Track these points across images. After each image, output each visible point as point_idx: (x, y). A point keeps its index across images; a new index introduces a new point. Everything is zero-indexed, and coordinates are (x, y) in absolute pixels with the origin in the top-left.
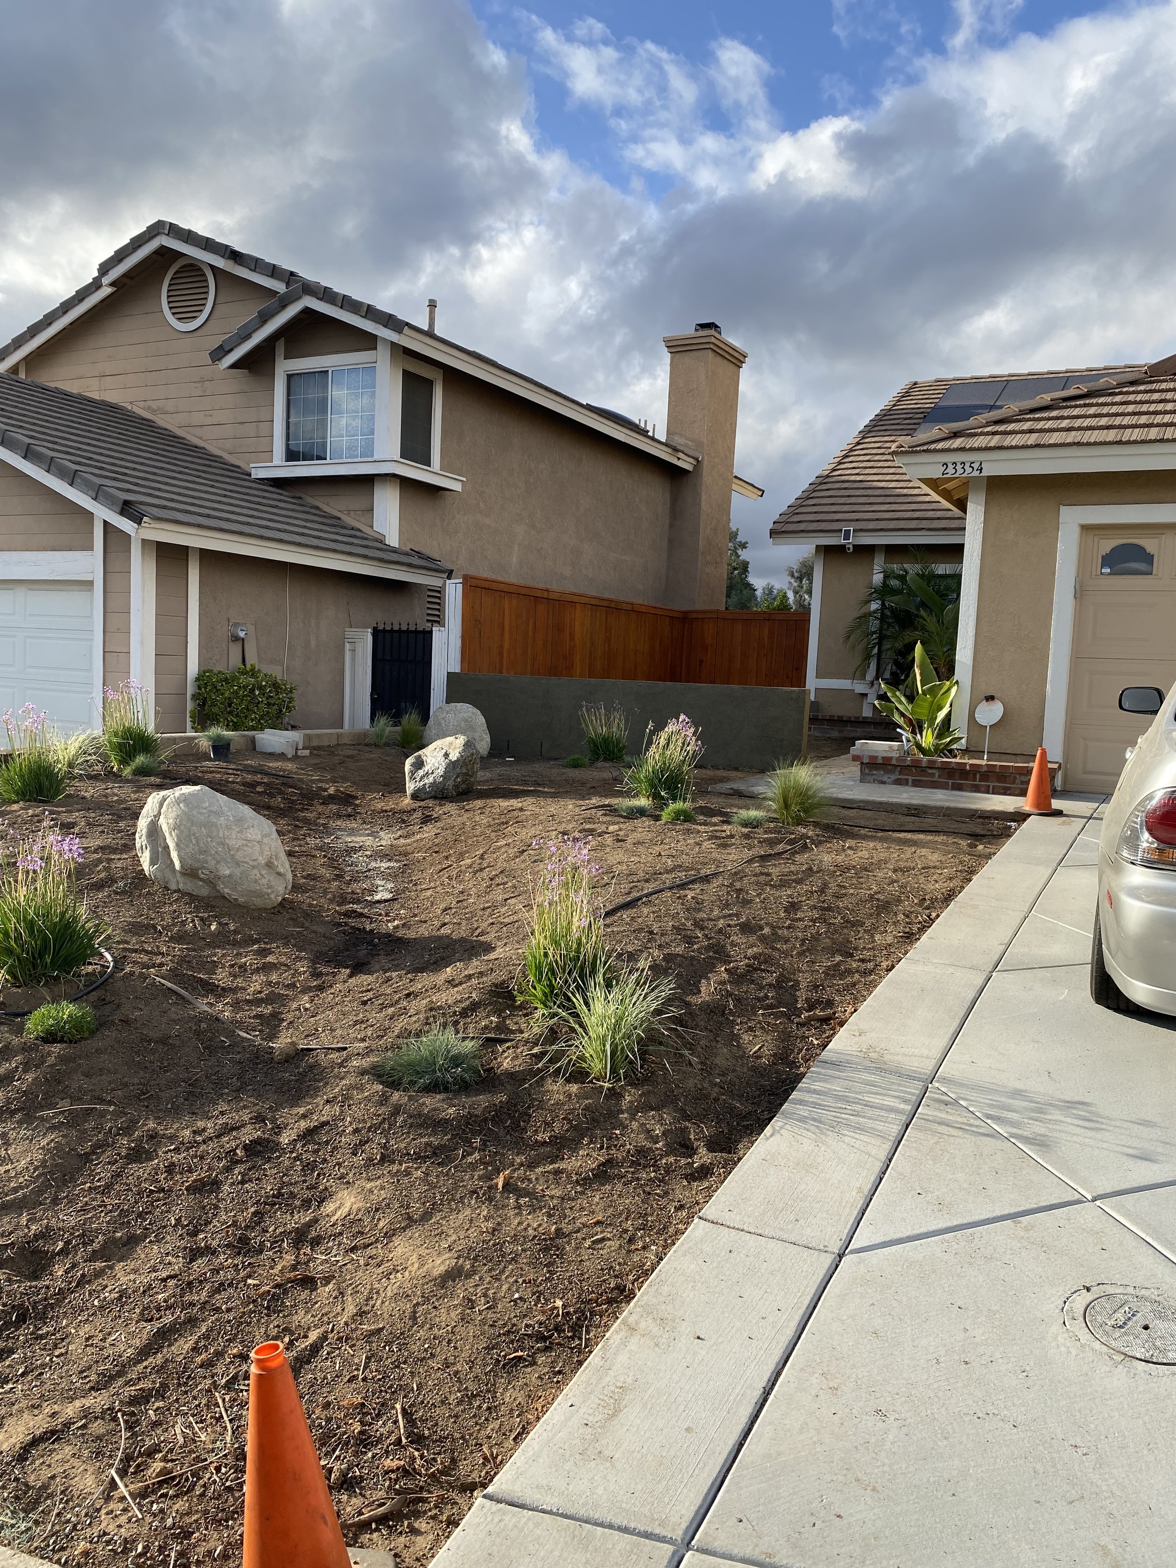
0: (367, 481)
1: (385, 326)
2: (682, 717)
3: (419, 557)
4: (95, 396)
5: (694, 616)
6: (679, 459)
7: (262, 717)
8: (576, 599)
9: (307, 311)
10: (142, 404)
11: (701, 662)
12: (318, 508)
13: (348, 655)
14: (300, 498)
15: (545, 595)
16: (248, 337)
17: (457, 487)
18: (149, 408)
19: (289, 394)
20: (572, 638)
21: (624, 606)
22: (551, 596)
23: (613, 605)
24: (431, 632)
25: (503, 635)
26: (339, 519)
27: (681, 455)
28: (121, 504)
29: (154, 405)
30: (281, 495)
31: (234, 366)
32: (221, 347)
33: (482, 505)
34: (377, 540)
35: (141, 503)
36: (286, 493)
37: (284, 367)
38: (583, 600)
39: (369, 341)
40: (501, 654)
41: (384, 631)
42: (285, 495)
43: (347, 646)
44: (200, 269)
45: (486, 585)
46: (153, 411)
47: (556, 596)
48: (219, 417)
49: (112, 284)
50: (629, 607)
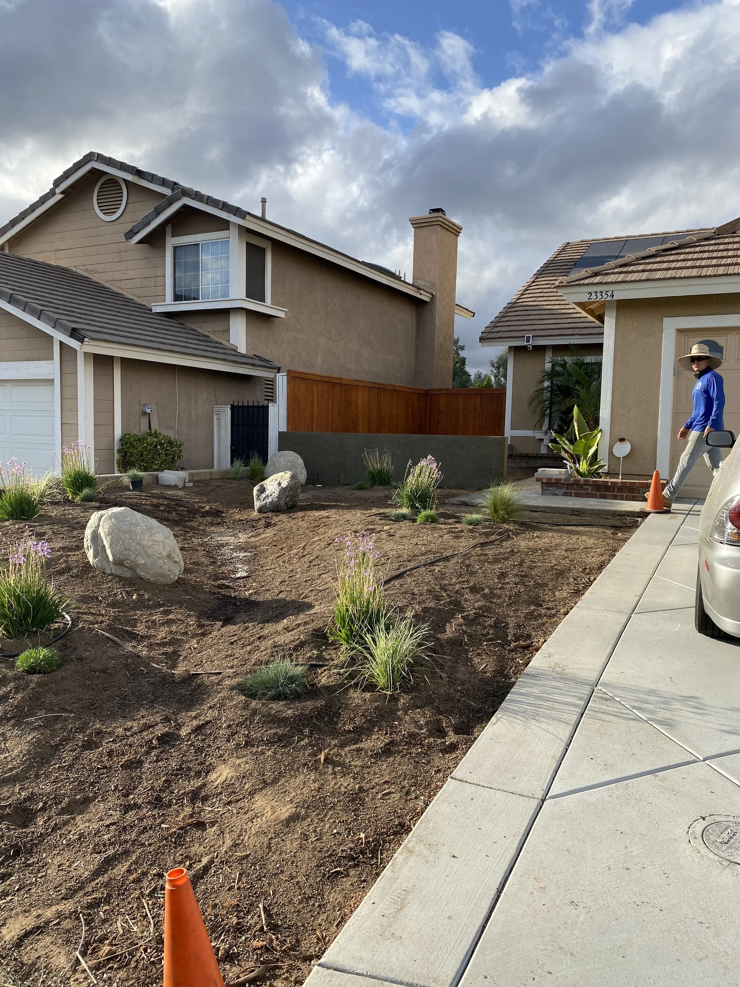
0: (225, 313)
1: (235, 215)
2: (429, 457)
3: (259, 360)
4: (53, 263)
5: (434, 392)
6: (421, 294)
7: (162, 463)
8: (358, 384)
9: (185, 207)
10: (82, 267)
11: (438, 421)
12: (194, 330)
13: (215, 422)
14: (183, 324)
15: (339, 382)
16: (148, 224)
17: (282, 315)
18: (87, 270)
19: (175, 259)
20: (356, 408)
21: (389, 388)
22: (344, 382)
23: (382, 387)
24: (268, 406)
25: (313, 407)
26: (208, 336)
27: (422, 292)
28: (71, 330)
29: (90, 268)
30: (171, 322)
31: (140, 242)
32: (131, 230)
33: (298, 326)
34: (232, 350)
35: (83, 329)
36: (175, 321)
37: (171, 242)
38: (363, 384)
39: (224, 225)
40: (312, 420)
41: (238, 406)
42: (173, 322)
43: (215, 417)
44: (117, 182)
45: (302, 376)
46: (90, 272)
48: (132, 274)
49: (62, 193)
50: (392, 388)
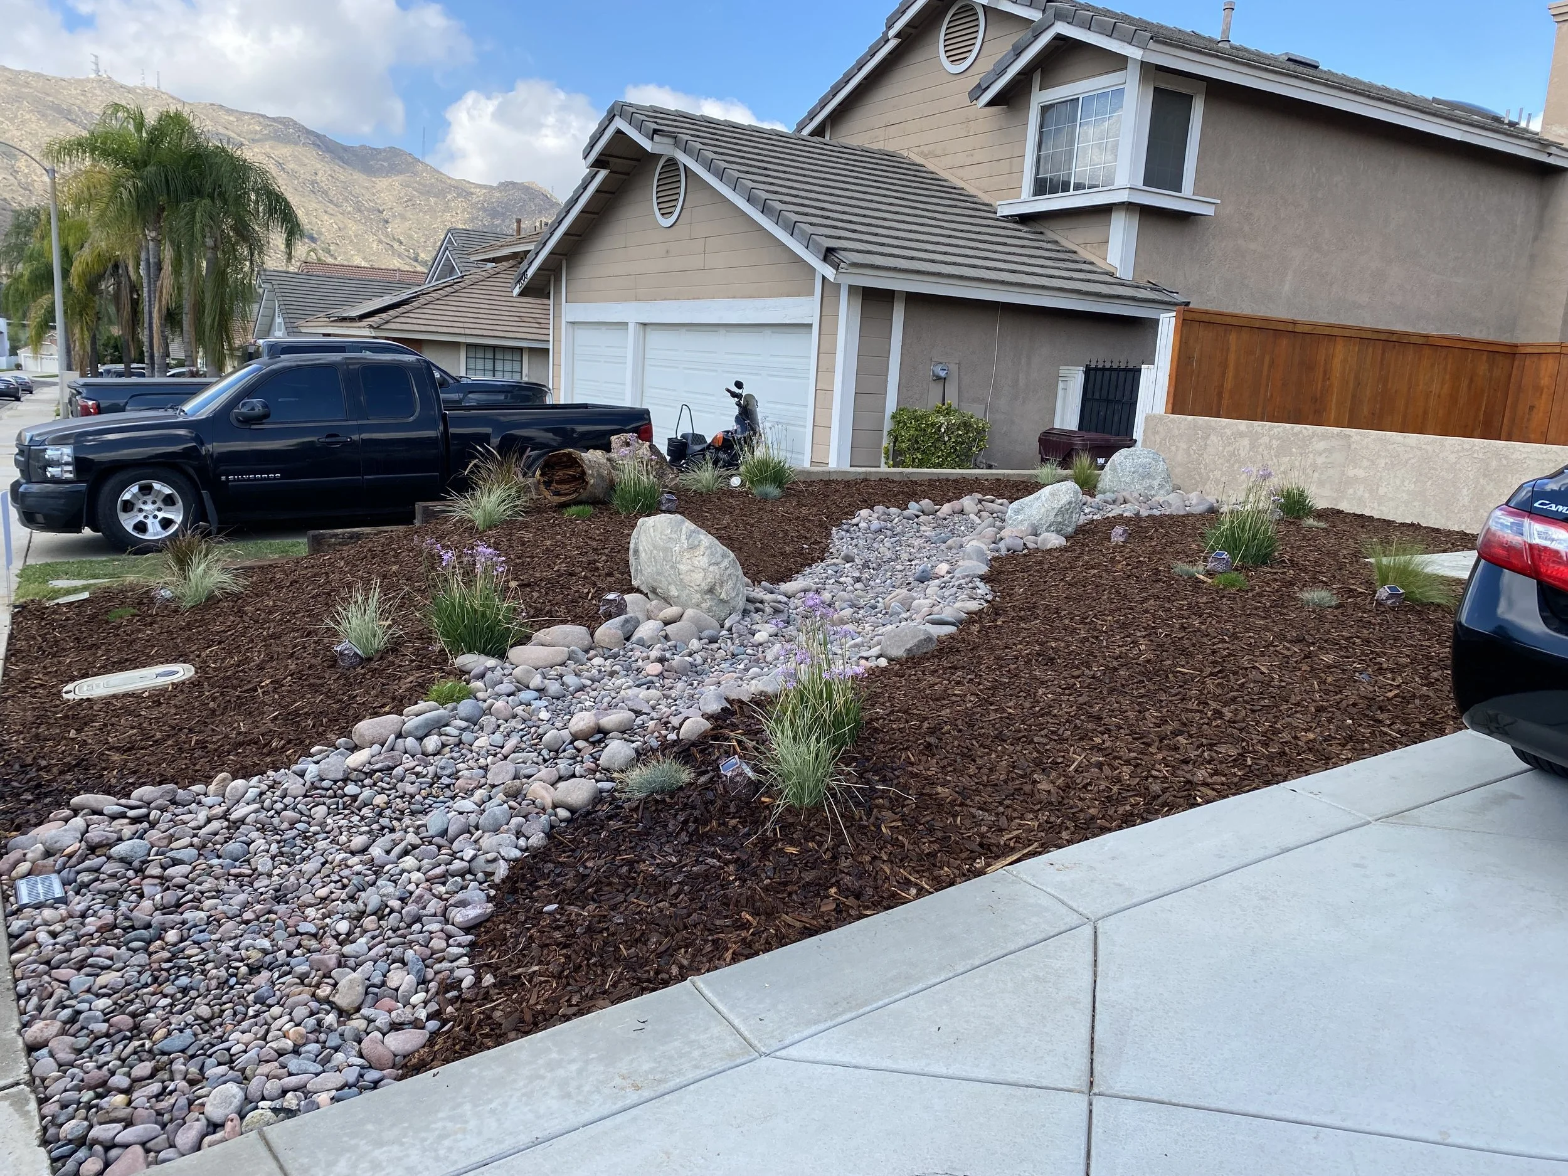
0: (1104, 211)
1: (1130, 44)
3: (1152, 289)
4: (875, 147)
5: (1529, 350)
6: (1550, 154)
7: (949, 455)
8: (1335, 332)
9: (1059, 37)
10: (916, 150)
12: (1056, 242)
13: (1060, 393)
14: (1041, 233)
15: (1290, 328)
16: (1004, 71)
17: (1209, 211)
18: (922, 152)
19: (1042, 126)
20: (1326, 375)
21: (1413, 340)
22: (1299, 329)
23: (1394, 338)
24: (1140, 370)
25: (1224, 374)
26: (1075, 252)
27: (1553, 150)
28: (824, 251)
29: (926, 149)
30: (1020, 231)
31: (991, 103)
32: (979, 85)
33: (1246, 228)
34: (1107, 274)
35: (845, 249)
36: (1026, 229)
37: (1040, 97)
38: (1347, 333)
39: (1119, 62)
40: (1220, 395)
41: (1096, 369)
42: (1024, 231)
43: (1061, 385)
44: (973, 9)
45: (1206, 318)
46: (925, 156)
47: (1306, 329)
48: (979, 156)
49: (897, 36)
50: (1421, 341)
